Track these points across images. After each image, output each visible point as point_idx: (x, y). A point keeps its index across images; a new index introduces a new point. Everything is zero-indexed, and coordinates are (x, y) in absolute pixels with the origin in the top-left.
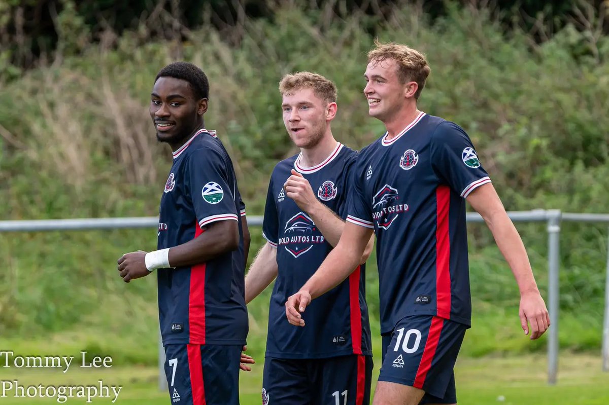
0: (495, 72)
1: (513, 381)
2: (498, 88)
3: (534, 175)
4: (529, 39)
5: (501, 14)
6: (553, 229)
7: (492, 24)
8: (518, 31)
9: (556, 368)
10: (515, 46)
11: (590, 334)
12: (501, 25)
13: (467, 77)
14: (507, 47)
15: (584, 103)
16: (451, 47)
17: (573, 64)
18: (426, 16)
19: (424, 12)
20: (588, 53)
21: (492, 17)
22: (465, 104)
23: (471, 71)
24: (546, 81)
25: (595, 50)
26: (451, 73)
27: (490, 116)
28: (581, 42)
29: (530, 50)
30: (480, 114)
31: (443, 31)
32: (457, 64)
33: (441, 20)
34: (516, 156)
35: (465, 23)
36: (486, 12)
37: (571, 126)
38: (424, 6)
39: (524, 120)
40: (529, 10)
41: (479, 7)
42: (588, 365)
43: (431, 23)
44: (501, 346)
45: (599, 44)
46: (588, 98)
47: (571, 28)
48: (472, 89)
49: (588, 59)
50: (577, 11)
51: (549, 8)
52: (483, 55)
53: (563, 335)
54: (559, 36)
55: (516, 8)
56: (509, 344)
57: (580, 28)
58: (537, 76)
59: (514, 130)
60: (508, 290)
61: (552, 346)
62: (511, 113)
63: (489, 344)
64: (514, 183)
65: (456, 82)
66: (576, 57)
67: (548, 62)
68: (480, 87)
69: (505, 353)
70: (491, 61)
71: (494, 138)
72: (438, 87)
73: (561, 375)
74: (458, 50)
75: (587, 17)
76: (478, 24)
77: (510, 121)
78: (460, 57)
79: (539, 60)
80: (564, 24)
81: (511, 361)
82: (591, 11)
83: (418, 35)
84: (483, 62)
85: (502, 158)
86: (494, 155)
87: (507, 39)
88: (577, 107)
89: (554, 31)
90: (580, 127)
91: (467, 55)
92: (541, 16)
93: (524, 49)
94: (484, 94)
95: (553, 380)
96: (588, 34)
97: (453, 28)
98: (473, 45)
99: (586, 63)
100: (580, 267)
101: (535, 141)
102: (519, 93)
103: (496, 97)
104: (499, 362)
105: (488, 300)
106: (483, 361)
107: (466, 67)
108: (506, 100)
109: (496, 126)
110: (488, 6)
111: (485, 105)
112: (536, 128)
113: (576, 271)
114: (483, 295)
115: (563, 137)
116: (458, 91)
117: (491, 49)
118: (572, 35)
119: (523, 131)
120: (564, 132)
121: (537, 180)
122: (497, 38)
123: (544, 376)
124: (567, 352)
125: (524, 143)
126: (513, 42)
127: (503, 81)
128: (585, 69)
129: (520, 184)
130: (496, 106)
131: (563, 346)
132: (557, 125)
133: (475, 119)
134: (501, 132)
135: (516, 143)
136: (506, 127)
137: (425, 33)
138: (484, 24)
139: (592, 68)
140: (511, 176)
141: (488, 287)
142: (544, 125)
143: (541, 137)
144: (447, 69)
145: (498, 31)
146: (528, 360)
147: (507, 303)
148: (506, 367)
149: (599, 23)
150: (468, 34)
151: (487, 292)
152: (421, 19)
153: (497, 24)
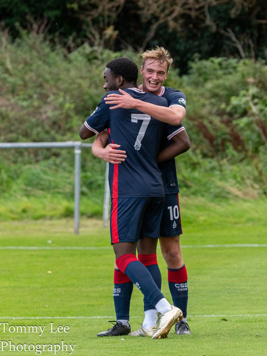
0: (46, 68)
1: (56, 232)
2: (48, 77)
3: (67, 123)
4: (65, 51)
5: (50, 37)
6: (78, 152)
7: (45, 42)
8: (58, 46)
9: (79, 226)
10: (58, 54)
11: (97, 208)
12: (50, 43)
13: (32, 71)
14: (53, 55)
15: (94, 85)
16: (23, 54)
17: (88, 64)
18: (10, 38)
19: (9, 35)
20: (96, 58)
21: (45, 39)
22: (30, 85)
23: (34, 67)
24: (73, 73)
25: (100, 57)
26: (23, 68)
27: (44, 91)
28: (92, 52)
29: (65, 56)
30: (38, 90)
31: (19, 45)
32: (26, 63)
33: (18, 40)
34: (57, 113)
35: (31, 42)
36: (41, 36)
37: (86, 97)
38: (9, 32)
39: (62, 94)
40: (65, 35)
41: (38, 33)
42: (96, 225)
43: (13, 41)
44: (49, 214)
45: (102, 54)
46: (95, 83)
47: (86, 45)
48: (34, 77)
49: (96, 61)
50: (90, 36)
51: (74, 34)
52: (40, 59)
53: (82, 208)
54: (80, 49)
55: (57, 34)
56: (53, 213)
57: (92, 45)
58: (68, 71)
59: (56, 99)
60: (53, 184)
61: (76, 214)
62: (54, 90)
63: (43, 213)
64: (56, 127)
65: (26, 73)
66: (89, 60)
67: (75, 63)
68: (39, 76)
69: (51, 218)
70: (44, 62)
71: (46, 103)
72: (16, 75)
73: (81, 230)
74: (27, 56)
75: (95, 39)
76: (38, 42)
77: (54, 94)
78: (28, 59)
79: (70, 62)
80: (82, 43)
81: (54, 222)
82: (97, 36)
83: (6, 48)
84: (40, 63)
85: (50, 114)
86: (46, 112)
87: (53, 50)
88: (89, 87)
89: (78, 46)
90: (91, 97)
91: (32, 59)
92: (71, 38)
93: (62, 56)
94: (40, 80)
95: (77, 232)
96: (96, 48)
97: (24, 44)
98: (35, 54)
99: (95, 64)
100: (91, 172)
101: (67, 105)
102: (59, 79)
103: (47, 81)
104: (48, 222)
105: (43, 189)
106: (39, 222)
107: (31, 65)
108: (52, 83)
109: (47, 97)
110: (43, 32)
111: (41, 86)
112: (68, 98)
113: (89, 174)
114: (40, 187)
115: (82, 103)
116: (27, 78)
117: (45, 55)
118: (87, 48)
119: (61, 100)
120: (83, 100)
121: (68, 126)
122: (48, 50)
123: (72, 230)
124: (84, 217)
125: (61, 106)
126: (56, 52)
127: (50, 73)
128: (94, 67)
129: (60, 127)
130: (47, 86)
131: (82, 214)
132: (79, 97)
133: (35, 93)
134: (49, 100)
135: (57, 106)
136: (52, 97)
137: (10, 47)
138: (41, 43)
139: (98, 67)
140: (54, 123)
141: (42, 182)
142: (72, 96)
143: (71, 103)
144: (21, 66)
145: (48, 45)
146: (64, 221)
147: (52, 191)
148: (52, 225)
149: (102, 42)
150: (32, 47)
151: (41, 185)
152: (7, 40)
153: (47, 43)
